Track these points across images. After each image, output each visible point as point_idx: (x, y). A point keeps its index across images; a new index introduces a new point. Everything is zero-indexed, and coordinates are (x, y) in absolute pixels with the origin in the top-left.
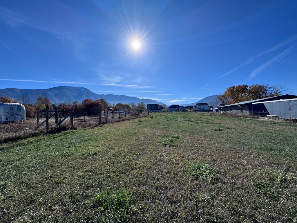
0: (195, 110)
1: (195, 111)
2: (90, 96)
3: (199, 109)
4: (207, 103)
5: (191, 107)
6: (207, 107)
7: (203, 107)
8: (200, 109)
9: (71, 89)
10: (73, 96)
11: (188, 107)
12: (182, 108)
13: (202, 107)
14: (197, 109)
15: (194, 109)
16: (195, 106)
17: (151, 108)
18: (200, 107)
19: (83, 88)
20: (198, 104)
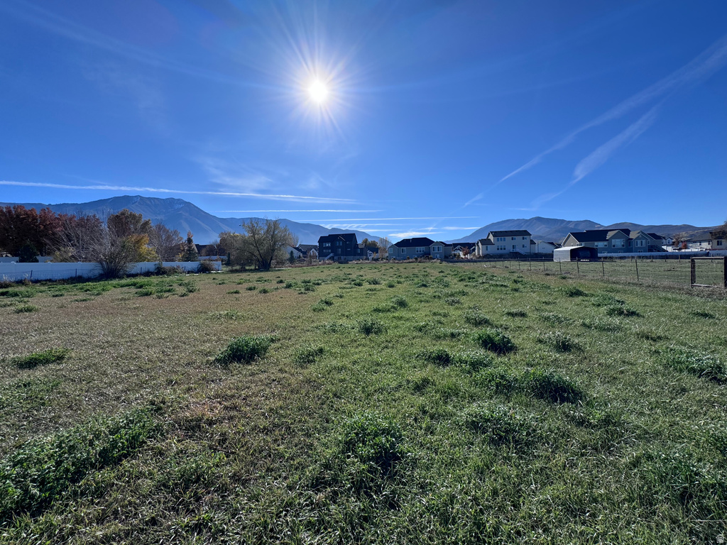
0: (486, 252)
1: (487, 257)
2: (199, 221)
3: (500, 252)
4: (526, 231)
5: (468, 247)
6: (527, 242)
7: (514, 243)
8: (503, 252)
9: (149, 203)
12: (442, 247)
13: (508, 244)
14: (492, 250)
15: (480, 250)
16: (486, 242)
17: (333, 249)
18: (501, 244)
19: (180, 201)
20: (496, 234)
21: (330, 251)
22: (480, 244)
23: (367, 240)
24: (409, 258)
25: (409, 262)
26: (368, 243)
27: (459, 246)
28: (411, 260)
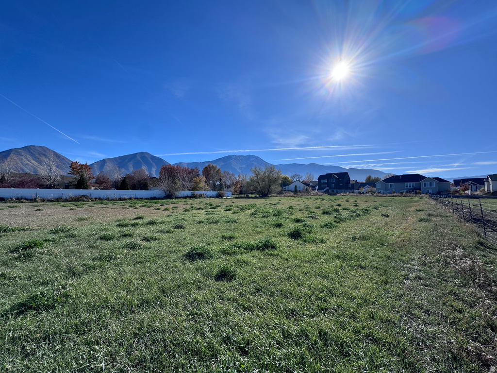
5: (480, 181)
10: (241, 168)
11: (464, 181)
12: (435, 183)
17: (328, 184)
21: (326, 185)
22: (490, 180)
23: (370, 177)
24: (394, 193)
25: (393, 196)
26: (371, 179)
27: (470, 182)
28: (395, 194)
